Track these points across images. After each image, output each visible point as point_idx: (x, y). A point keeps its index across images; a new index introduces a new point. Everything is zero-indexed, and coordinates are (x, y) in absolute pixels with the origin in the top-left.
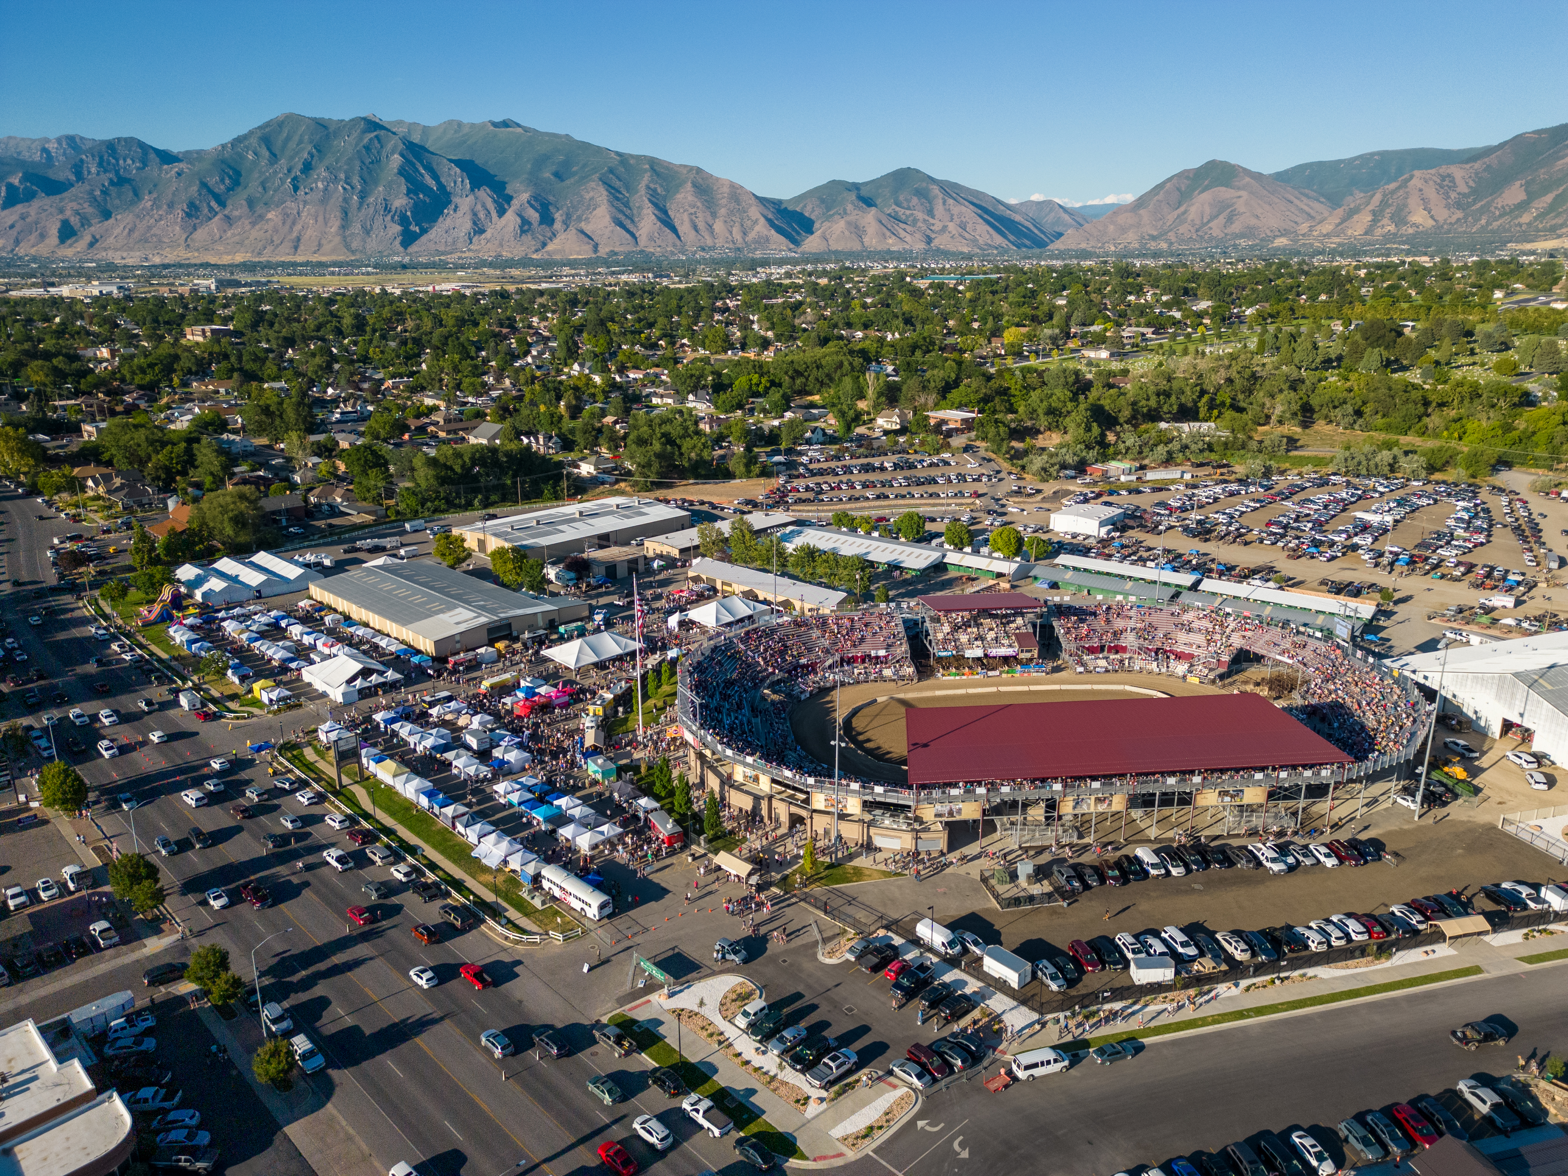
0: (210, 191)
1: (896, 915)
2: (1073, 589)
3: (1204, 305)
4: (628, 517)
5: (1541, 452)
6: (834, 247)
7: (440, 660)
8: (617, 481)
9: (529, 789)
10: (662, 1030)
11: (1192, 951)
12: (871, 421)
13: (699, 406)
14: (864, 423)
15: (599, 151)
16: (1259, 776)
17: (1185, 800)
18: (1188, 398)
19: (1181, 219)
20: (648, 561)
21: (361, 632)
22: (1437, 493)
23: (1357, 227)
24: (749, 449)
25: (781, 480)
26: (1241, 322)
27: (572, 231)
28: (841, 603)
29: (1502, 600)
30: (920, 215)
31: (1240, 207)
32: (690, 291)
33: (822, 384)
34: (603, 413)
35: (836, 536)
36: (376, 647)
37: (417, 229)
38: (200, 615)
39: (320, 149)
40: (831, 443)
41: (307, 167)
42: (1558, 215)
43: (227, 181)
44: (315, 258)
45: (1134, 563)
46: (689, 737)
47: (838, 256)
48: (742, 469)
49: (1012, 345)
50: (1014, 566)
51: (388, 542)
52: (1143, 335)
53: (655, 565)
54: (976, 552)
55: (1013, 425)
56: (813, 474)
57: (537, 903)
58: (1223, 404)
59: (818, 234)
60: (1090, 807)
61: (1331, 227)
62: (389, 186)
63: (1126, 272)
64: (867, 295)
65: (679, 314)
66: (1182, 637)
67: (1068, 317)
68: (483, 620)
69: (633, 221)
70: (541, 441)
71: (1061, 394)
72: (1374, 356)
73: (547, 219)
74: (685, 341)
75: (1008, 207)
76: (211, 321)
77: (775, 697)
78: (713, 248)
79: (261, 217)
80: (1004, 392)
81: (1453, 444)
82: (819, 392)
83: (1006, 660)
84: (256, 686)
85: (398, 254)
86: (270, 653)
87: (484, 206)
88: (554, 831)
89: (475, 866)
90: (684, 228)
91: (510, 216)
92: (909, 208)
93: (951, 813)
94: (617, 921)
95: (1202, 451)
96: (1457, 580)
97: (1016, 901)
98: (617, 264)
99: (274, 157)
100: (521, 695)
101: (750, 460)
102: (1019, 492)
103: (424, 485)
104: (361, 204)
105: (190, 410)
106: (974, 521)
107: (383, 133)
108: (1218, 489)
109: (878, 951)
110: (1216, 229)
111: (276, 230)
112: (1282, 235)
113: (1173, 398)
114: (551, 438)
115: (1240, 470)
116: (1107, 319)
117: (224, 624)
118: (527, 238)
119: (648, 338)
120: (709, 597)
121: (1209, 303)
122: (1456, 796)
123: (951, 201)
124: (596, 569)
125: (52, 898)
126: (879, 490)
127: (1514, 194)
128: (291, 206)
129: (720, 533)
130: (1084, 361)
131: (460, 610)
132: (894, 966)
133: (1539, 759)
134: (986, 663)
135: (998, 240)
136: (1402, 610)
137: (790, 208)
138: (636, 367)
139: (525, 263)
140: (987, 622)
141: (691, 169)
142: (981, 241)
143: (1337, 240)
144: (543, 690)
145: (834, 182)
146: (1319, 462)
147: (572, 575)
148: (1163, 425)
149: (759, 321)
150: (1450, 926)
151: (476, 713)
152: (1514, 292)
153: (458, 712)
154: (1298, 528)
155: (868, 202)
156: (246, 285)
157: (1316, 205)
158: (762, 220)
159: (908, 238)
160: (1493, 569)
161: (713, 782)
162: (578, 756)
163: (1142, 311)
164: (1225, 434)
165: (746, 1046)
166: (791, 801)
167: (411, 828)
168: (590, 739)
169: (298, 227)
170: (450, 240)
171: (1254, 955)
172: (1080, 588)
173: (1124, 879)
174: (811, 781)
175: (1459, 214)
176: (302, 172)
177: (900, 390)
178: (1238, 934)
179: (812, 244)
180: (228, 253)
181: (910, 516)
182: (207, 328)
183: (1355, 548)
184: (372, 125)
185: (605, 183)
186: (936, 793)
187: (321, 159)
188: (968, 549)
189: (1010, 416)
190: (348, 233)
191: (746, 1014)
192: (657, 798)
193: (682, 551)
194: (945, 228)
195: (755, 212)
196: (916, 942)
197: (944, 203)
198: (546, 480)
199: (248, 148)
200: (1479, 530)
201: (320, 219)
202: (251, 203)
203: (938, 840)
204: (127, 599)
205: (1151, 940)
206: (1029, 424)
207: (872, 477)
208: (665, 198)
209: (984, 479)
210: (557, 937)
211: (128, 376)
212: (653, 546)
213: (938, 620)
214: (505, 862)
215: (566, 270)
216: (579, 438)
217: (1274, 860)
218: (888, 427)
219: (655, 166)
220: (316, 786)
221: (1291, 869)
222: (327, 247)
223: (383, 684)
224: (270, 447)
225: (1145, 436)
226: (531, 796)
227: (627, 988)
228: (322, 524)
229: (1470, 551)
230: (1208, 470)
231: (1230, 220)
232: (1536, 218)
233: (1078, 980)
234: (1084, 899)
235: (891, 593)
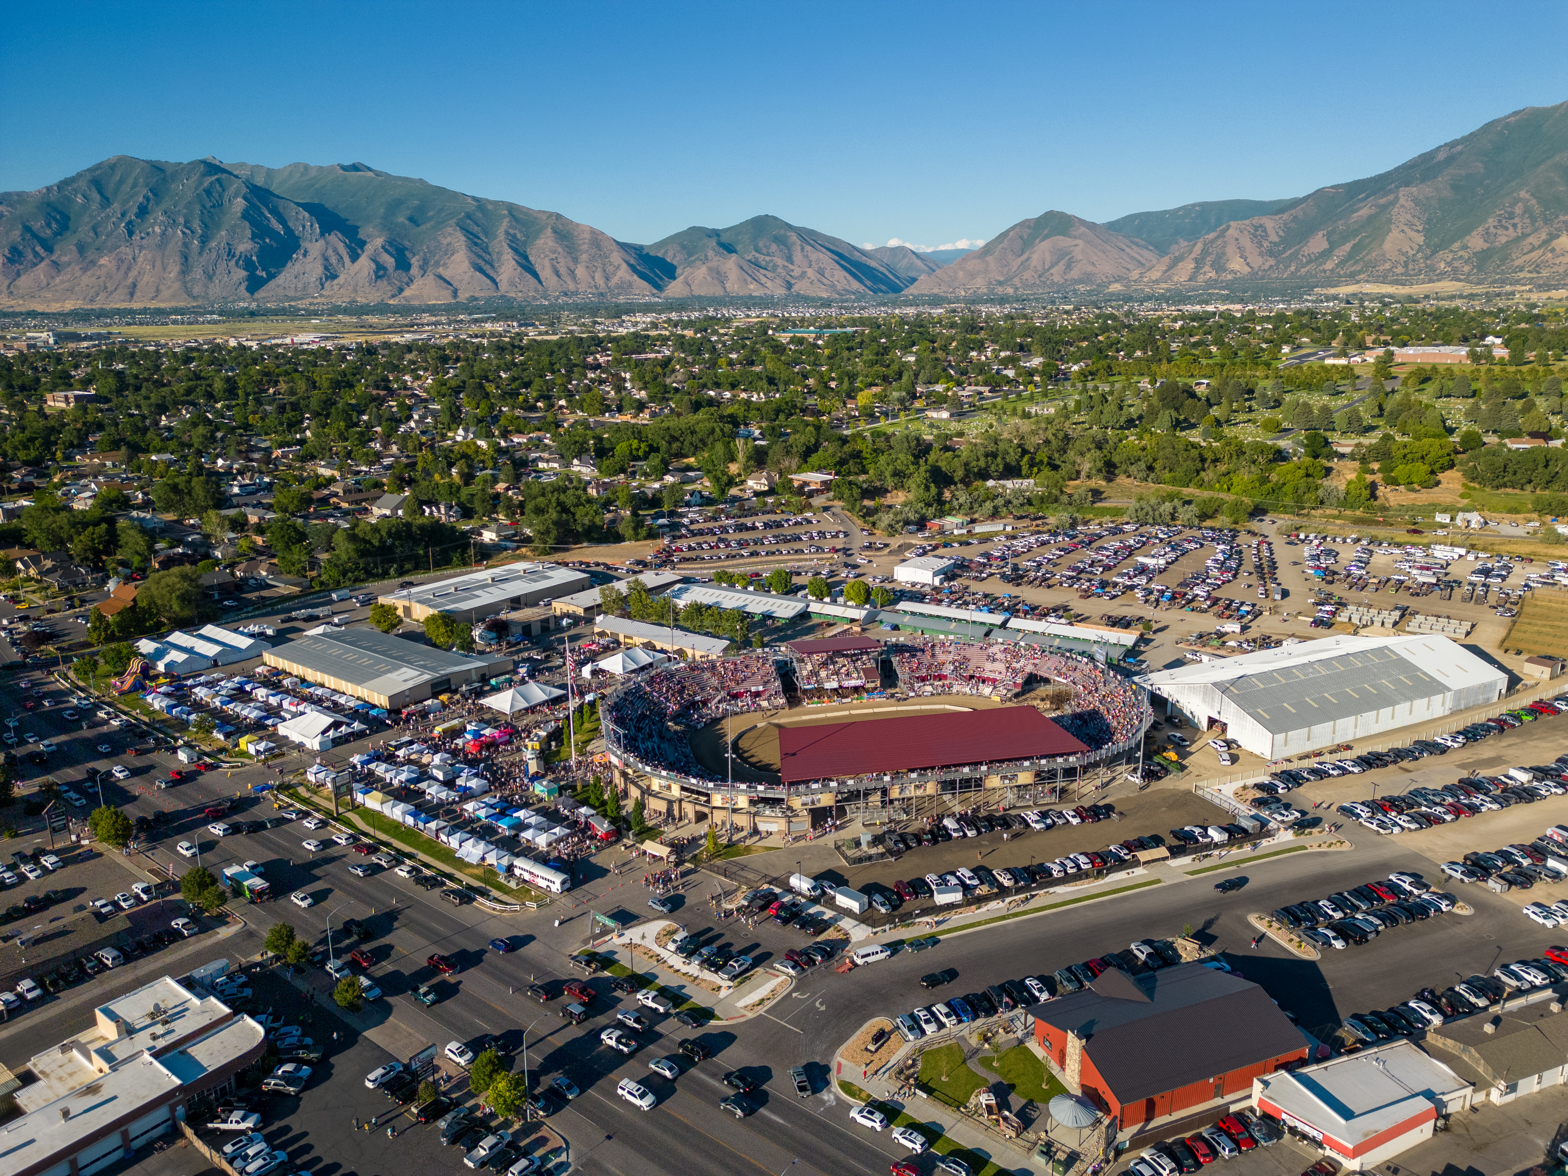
0: (35, 236)
1: (775, 875)
2: (909, 630)
3: (1036, 362)
4: (535, 581)
5: (1288, 501)
6: (697, 292)
7: (394, 711)
8: (518, 548)
9: (492, 806)
10: (616, 957)
11: (976, 882)
12: (743, 482)
13: (584, 470)
14: (737, 485)
15: (454, 196)
16: (1027, 763)
17: (979, 783)
18: (1012, 458)
19: (1024, 265)
20: (558, 619)
21: (319, 692)
22: (1204, 538)
23: (1183, 274)
24: (635, 514)
25: (666, 541)
26: (1067, 379)
27: (430, 278)
28: (725, 650)
29: (1231, 627)
30: (780, 262)
31: (1077, 254)
32: (560, 344)
33: (696, 450)
34: (495, 480)
35: (718, 592)
36: (335, 703)
37: (264, 274)
38: (170, 684)
39: (156, 193)
40: (708, 504)
41: (143, 211)
42: (1357, 262)
43: (54, 225)
44: (153, 305)
45: (959, 607)
46: (615, 760)
47: (702, 302)
48: (631, 532)
49: (865, 408)
50: (864, 613)
51: (320, 611)
52: (980, 393)
53: (564, 622)
54: (834, 601)
55: (865, 486)
56: (694, 534)
57: (513, 884)
58: (1041, 462)
59: (680, 279)
60: (911, 792)
61: (1159, 274)
62: (232, 230)
63: (972, 327)
64: (731, 350)
65: (553, 372)
66: (988, 666)
67: (916, 375)
68: (426, 677)
69: (492, 266)
70: (443, 510)
71: (904, 458)
72: (1166, 416)
73: (403, 264)
74: (562, 402)
75: (863, 253)
76: (70, 387)
77: (678, 728)
78: (576, 293)
79: (93, 263)
80: (857, 455)
81: (1222, 495)
82: (694, 454)
83: (856, 689)
84: (243, 741)
85: (244, 300)
86: (245, 713)
87: (335, 251)
88: (517, 835)
89: (461, 864)
90: (546, 273)
91: (364, 263)
92: (768, 255)
93: (813, 802)
94: (574, 893)
95: (1022, 505)
96: (1205, 611)
97: (860, 860)
98: (478, 310)
99: (106, 201)
100: (469, 737)
101: (638, 523)
102: (870, 547)
103: (344, 557)
104: (202, 249)
105: (86, 487)
106: (832, 574)
107: (224, 176)
108: (1032, 540)
109: (764, 897)
110: (1057, 275)
111: (109, 276)
112: (1116, 281)
113: (999, 459)
114: (451, 507)
115: (1052, 520)
116: (950, 378)
117: (196, 690)
118: (383, 284)
119: (526, 401)
120: (614, 649)
121: (1041, 360)
122: (1167, 772)
123: (809, 248)
124: (513, 629)
125: (131, 906)
126: (752, 548)
127: (1317, 243)
128: (126, 251)
129: (619, 593)
130: (927, 422)
131: (404, 669)
132: (775, 905)
133: (1229, 744)
134: (840, 692)
135: (856, 285)
136: (1159, 638)
137: (652, 253)
138: (520, 432)
139: (381, 309)
140: (841, 661)
141: (550, 215)
142: (839, 287)
143: (1165, 286)
144: (487, 732)
145: (694, 230)
146: (1117, 512)
147: (494, 635)
148: (990, 483)
149: (632, 380)
150: (1143, 855)
151: (436, 752)
152: (1299, 347)
153: (421, 752)
154: (1091, 572)
155: (729, 249)
156: (87, 338)
157: (1146, 253)
158: (624, 266)
159: (769, 284)
160: (1232, 601)
161: (635, 793)
162: (526, 781)
163: (982, 369)
164: (1040, 490)
165: (677, 961)
166: (696, 803)
167: (402, 840)
168: (533, 767)
169: (133, 273)
170: (300, 285)
171: (1016, 882)
172: (915, 629)
173: (935, 840)
174: (711, 785)
175: (1272, 262)
176: (137, 216)
177: (766, 454)
178: (1008, 870)
179: (675, 289)
180: (57, 301)
181: (779, 573)
182: (70, 394)
183: (1132, 588)
184: (212, 168)
185: (462, 228)
186: (802, 788)
187: (158, 203)
188: (827, 600)
189: (862, 478)
190: (188, 278)
191: (674, 941)
192: (593, 807)
193: (586, 610)
194: (804, 274)
195: (616, 257)
196: (790, 890)
197: (802, 250)
198: (455, 549)
199: (76, 191)
200: (1229, 569)
201: (158, 264)
202: (81, 248)
203: (804, 823)
204: (98, 672)
205: (948, 877)
206: (878, 484)
207: (746, 535)
208: (525, 243)
209: (841, 536)
210: (532, 905)
211: (10, 451)
212: (560, 606)
213: (803, 661)
214: (483, 859)
215: (426, 318)
216: (477, 505)
217: (1037, 822)
218: (757, 488)
219: (513, 210)
220: (316, 815)
221: (1049, 827)
222: (165, 293)
223: (352, 734)
224: (179, 522)
225: (976, 493)
226: (493, 811)
227: (588, 934)
228: (253, 596)
229: (1219, 586)
230: (1026, 522)
231: (1069, 267)
232: (1337, 265)
233: (900, 905)
234: (906, 856)
235: (766, 639)
